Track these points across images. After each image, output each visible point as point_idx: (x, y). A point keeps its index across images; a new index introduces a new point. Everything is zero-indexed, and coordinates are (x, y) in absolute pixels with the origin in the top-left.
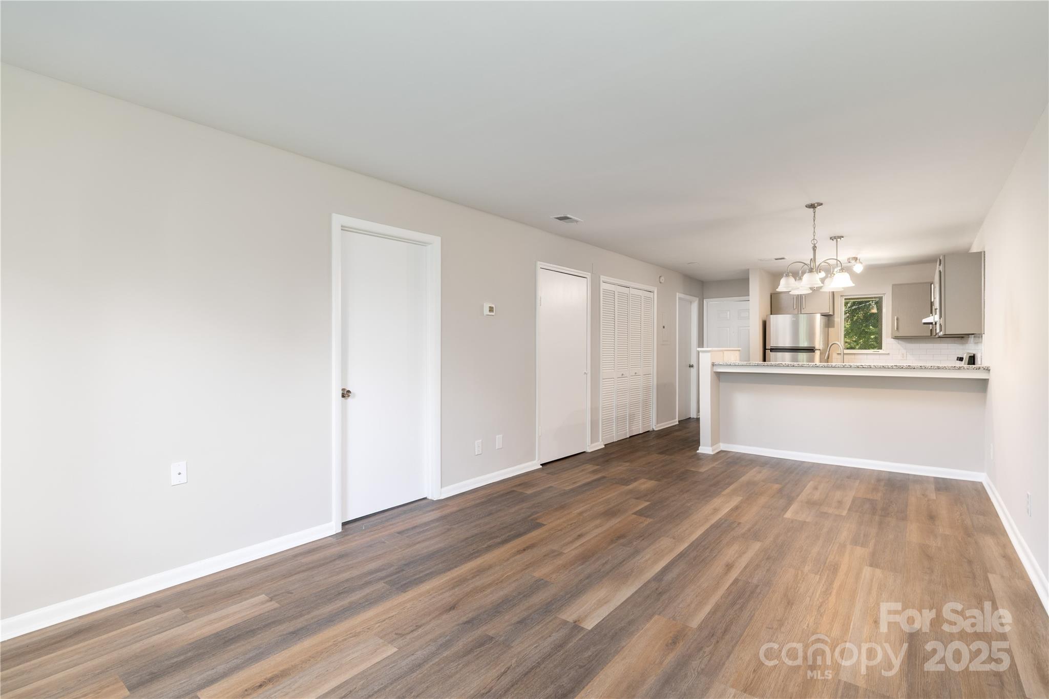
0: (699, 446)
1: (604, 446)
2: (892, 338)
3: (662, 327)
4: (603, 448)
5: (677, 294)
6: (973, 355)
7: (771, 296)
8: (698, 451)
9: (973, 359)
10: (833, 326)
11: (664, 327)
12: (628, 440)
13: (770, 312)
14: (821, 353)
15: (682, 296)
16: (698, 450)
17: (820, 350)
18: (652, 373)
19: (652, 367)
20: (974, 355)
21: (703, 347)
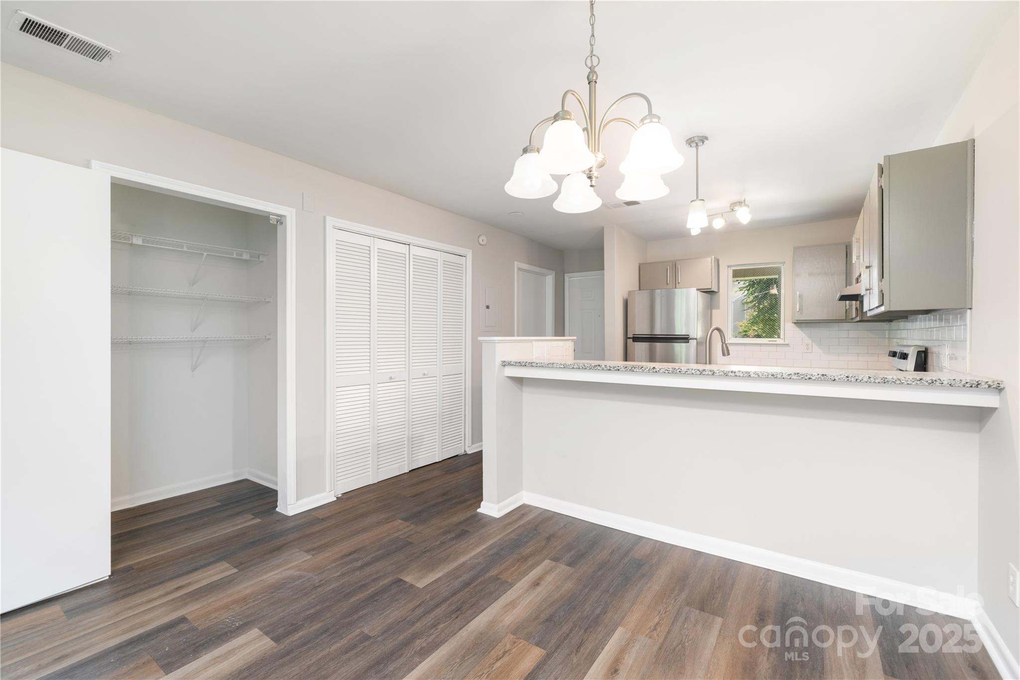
0: (482, 500)
1: (335, 499)
2: (792, 323)
3: (485, 308)
4: (335, 501)
5: (516, 262)
6: (924, 350)
7: (640, 267)
8: (479, 510)
9: (923, 355)
10: (718, 308)
11: (488, 307)
12: (406, 477)
13: (638, 288)
14: (697, 343)
15: (525, 266)
16: (479, 507)
17: (696, 339)
18: (463, 372)
19: (463, 364)
20: (926, 349)
21: (564, 336)
